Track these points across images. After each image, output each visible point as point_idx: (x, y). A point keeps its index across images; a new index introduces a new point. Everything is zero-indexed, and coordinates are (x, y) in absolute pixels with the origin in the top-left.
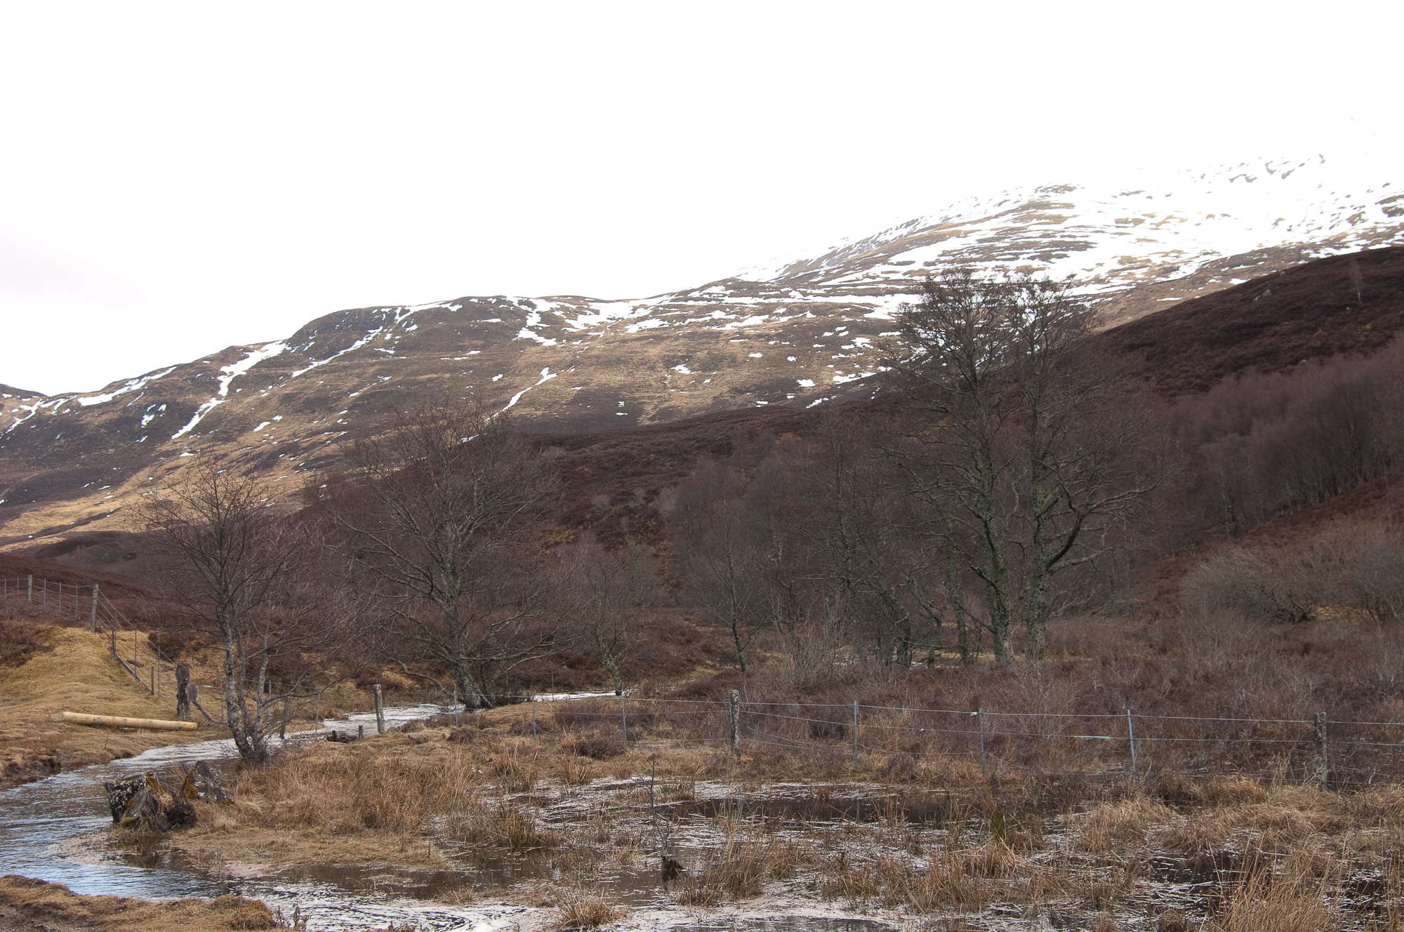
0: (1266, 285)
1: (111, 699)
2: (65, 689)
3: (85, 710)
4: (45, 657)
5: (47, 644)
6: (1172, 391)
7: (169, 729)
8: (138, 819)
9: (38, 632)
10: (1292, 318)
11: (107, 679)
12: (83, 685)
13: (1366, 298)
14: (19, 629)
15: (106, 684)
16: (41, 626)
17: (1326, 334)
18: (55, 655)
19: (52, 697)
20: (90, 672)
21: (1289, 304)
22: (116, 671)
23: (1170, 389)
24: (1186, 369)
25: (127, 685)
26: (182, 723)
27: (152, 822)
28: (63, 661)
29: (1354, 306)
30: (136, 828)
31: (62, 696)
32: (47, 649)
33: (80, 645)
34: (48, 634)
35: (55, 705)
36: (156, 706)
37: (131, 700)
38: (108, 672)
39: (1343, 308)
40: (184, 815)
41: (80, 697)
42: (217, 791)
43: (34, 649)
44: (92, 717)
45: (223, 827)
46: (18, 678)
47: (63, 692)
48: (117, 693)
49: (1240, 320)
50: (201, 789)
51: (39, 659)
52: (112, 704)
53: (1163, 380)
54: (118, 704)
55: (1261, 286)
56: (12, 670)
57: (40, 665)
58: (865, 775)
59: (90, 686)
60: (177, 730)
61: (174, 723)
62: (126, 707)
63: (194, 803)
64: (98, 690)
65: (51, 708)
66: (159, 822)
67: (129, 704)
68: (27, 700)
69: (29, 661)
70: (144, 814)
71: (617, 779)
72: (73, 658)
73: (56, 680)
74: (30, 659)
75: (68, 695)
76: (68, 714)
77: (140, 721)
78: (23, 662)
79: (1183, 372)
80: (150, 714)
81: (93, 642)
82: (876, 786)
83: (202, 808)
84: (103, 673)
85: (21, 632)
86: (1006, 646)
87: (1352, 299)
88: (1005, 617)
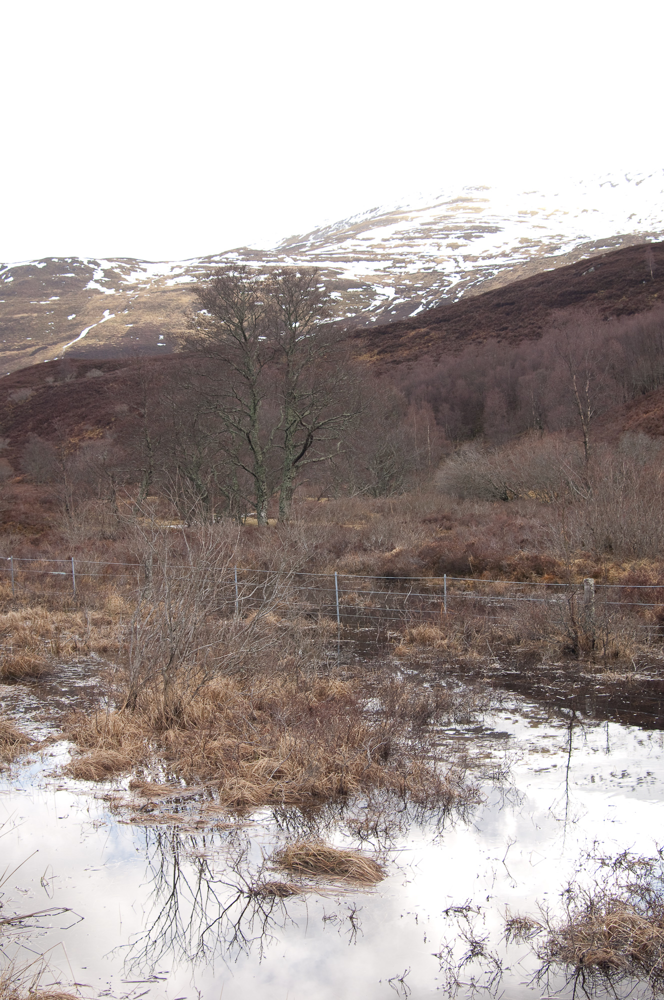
6: (521, 338)
10: (607, 288)
13: (655, 275)
17: (627, 300)
21: (605, 278)
24: (532, 322)
29: (648, 281)
39: (641, 282)
49: (572, 288)
53: (516, 329)
79: (530, 324)
86: (263, 515)
87: (647, 276)
88: (262, 496)
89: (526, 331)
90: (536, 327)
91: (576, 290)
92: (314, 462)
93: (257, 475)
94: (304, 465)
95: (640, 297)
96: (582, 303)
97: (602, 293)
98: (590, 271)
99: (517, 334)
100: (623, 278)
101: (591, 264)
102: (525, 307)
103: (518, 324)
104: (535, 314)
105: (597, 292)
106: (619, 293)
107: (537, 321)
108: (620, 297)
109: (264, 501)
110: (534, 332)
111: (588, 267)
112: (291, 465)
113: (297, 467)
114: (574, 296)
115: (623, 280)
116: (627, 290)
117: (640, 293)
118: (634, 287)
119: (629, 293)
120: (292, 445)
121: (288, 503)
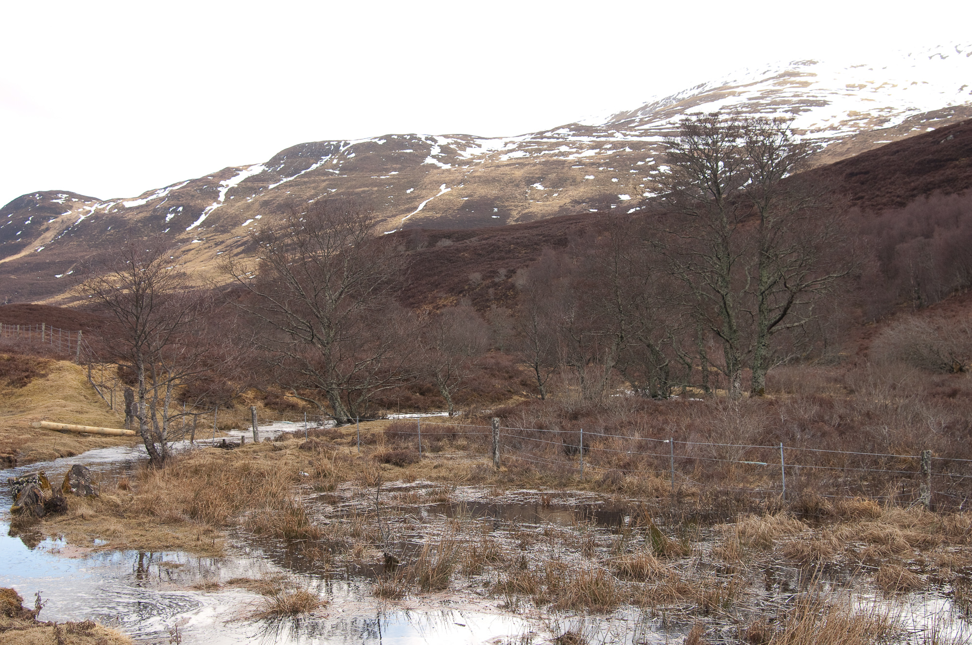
0: (950, 132)
1: (80, 412)
2: (49, 404)
3: (60, 420)
4: (41, 381)
5: (42, 372)
6: (879, 207)
7: (115, 435)
8: (22, 508)
9: (39, 364)
10: (968, 156)
11: (82, 398)
12: (63, 402)
14: (26, 362)
15: (81, 401)
16: (41, 359)
18: (48, 380)
19: (40, 410)
20: (71, 392)
21: (966, 145)
22: (90, 392)
23: (878, 205)
24: (890, 191)
25: (96, 402)
26: (125, 431)
27: (32, 510)
28: (53, 384)
30: (21, 514)
31: (46, 409)
32: (43, 376)
33: (67, 373)
34: (45, 365)
35: (39, 416)
36: (112, 418)
37: (95, 413)
38: (84, 393)
40: (57, 505)
41: (59, 409)
42: (87, 488)
43: (34, 376)
44: (61, 425)
45: (82, 516)
46: (20, 396)
47: (47, 407)
48: (86, 407)
49: (930, 157)
50: (74, 486)
51: (36, 382)
52: (80, 416)
53: (873, 198)
54: (85, 416)
55: (946, 132)
56: (17, 390)
57: (36, 387)
58: (586, 485)
59: (68, 403)
60: (120, 436)
61: (119, 431)
62: (90, 418)
63: (68, 496)
64: (73, 406)
65: (36, 418)
66: (37, 511)
67: (92, 416)
68: (24, 411)
69: (29, 384)
70: (26, 504)
71: (404, 482)
72: (60, 382)
73: (45, 398)
74: (30, 382)
75: (51, 409)
76: (44, 423)
77: (95, 429)
78: (25, 385)
79: (888, 193)
80: (106, 424)
81: (76, 371)
82: (591, 494)
83: (73, 500)
84: (79, 394)
85: (27, 363)
89: (884, 200)
91: (935, 158)
93: (731, 342)
96: (943, 172)
97: (964, 161)
98: (949, 138)
99: (875, 204)
102: (880, 175)
103: (874, 194)
105: (957, 160)
111: (946, 134)
112: (766, 330)
114: (933, 164)
120: (766, 309)
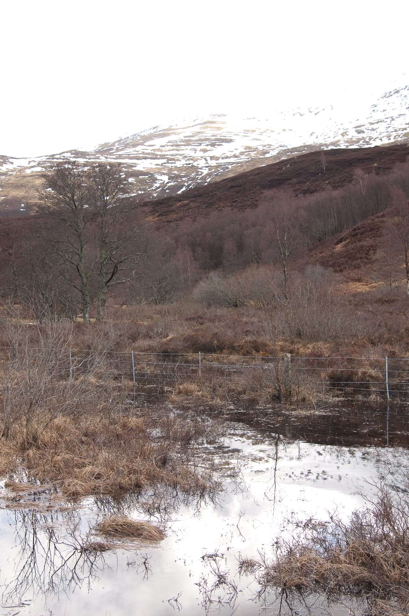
10: (297, 177)
13: (327, 170)
17: (310, 184)
21: (296, 171)
23: (245, 206)
24: (252, 197)
29: (322, 173)
39: (318, 174)
49: (276, 177)
53: (242, 202)
86: (87, 316)
87: (321, 170)
88: (86, 304)
89: (249, 203)
90: (254, 201)
91: (279, 178)
92: (119, 283)
93: (83, 291)
94: (112, 285)
95: (317, 183)
96: (283, 186)
97: (295, 180)
98: (287, 166)
99: (243, 205)
100: (307, 171)
101: (288, 163)
102: (248, 188)
103: (243, 199)
104: (254, 193)
105: (291, 180)
106: (305, 180)
107: (255, 197)
108: (305, 182)
109: (87, 307)
110: (253, 203)
111: (286, 164)
112: (104, 285)
113: (108, 286)
114: (277, 182)
115: (307, 173)
116: (310, 179)
117: (317, 180)
118: (314, 177)
119: (311, 180)
120: (105, 273)
121: (103, 309)
